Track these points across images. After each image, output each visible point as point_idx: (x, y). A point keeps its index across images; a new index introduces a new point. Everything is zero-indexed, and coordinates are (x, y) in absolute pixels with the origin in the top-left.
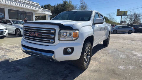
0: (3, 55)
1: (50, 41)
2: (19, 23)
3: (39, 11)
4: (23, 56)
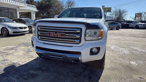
0: (3, 59)
1: (75, 41)
2: (3, 21)
3: (22, 7)
4: (27, 58)
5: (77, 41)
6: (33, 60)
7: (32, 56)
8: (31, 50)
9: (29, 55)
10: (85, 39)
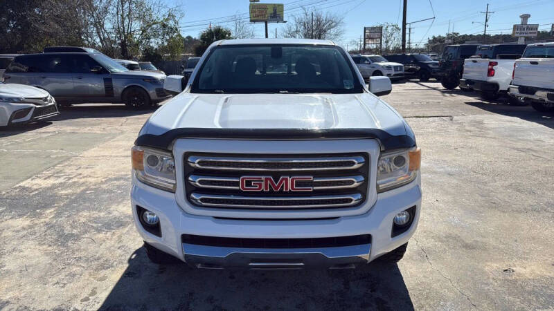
1: (349, 201)
4: (90, 275)
5: (355, 199)
6: (122, 279)
7: (99, 258)
8: (67, 230)
9: (80, 258)
10: (377, 185)
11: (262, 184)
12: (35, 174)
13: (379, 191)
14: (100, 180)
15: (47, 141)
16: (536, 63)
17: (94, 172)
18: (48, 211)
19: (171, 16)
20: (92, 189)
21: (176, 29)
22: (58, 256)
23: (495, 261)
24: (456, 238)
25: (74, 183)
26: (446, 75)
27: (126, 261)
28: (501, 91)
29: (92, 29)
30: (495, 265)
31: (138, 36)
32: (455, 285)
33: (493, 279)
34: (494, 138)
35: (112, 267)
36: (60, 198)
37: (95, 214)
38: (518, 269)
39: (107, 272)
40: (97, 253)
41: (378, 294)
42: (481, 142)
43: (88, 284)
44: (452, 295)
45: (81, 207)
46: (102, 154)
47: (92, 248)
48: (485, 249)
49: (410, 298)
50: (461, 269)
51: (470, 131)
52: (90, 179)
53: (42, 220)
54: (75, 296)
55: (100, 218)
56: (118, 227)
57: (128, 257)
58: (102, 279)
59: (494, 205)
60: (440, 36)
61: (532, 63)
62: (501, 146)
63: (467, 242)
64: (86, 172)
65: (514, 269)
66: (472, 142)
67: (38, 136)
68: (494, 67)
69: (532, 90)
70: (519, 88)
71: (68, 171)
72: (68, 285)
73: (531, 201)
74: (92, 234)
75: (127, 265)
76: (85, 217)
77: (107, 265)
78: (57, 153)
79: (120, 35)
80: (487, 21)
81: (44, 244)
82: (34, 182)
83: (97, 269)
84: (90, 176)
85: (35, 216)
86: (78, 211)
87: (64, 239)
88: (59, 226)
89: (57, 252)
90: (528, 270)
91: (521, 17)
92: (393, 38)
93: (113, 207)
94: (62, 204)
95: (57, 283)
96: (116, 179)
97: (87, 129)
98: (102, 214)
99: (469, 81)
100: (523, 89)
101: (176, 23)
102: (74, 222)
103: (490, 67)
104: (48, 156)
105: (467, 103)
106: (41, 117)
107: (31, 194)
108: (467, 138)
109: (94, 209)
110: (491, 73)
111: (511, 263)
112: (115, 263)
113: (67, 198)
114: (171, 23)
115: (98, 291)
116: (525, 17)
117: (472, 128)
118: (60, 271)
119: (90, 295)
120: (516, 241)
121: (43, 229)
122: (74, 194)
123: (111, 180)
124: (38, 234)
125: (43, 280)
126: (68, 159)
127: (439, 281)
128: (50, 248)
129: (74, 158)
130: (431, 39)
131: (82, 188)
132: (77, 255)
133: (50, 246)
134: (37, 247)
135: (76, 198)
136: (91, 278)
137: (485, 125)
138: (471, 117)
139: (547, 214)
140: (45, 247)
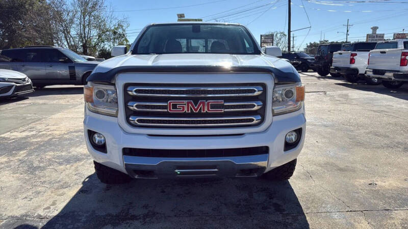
4: (52, 193)
5: (256, 119)
6: (77, 194)
7: (59, 182)
8: (36, 164)
9: (45, 182)
10: (273, 110)
11: (185, 107)
12: (13, 130)
13: (274, 115)
14: (63, 132)
15: (24, 109)
16: (384, 52)
17: (59, 128)
18: (22, 152)
19: (120, 26)
20: (57, 138)
21: (124, 35)
22: (28, 180)
23: (363, 178)
24: (332, 165)
25: (44, 134)
26: (320, 65)
27: (81, 183)
28: (360, 74)
29: (62, 35)
30: (362, 181)
31: (95, 40)
32: (334, 194)
33: (361, 189)
34: (357, 105)
35: (70, 187)
36: (32, 144)
37: (58, 153)
38: (379, 183)
39: (65, 190)
40: (58, 178)
41: (275, 201)
42: (347, 107)
43: (49, 198)
44: (331, 200)
45: (48, 149)
46: (66, 116)
47: (54, 175)
48: (354, 171)
49: (299, 203)
50: (337, 184)
51: (339, 101)
52: (55, 132)
53: (17, 158)
54: (40, 206)
55: (62, 156)
56: (76, 162)
57: (83, 180)
58: (60, 195)
59: (359, 144)
60: (315, 43)
61: (382, 52)
62: (362, 109)
63: (340, 167)
64: (52, 128)
65: (377, 183)
66: (341, 107)
67: (18, 106)
68: (355, 57)
69: (382, 72)
70: (373, 71)
71: (39, 127)
72: (34, 199)
73: (386, 141)
74: (56, 166)
75: (82, 186)
76: (50, 155)
77: (66, 186)
78: (31, 116)
79: (82, 39)
80: (348, 31)
81: (17, 173)
82: (12, 134)
83: (57, 189)
84: (55, 130)
85: (11, 155)
86: (45, 152)
87: (32, 169)
88: (30, 161)
89: (27, 178)
90: (387, 183)
91: (372, 28)
92: (281, 42)
93: (73, 149)
94: (33, 148)
95: (26, 198)
96: (75, 132)
97: (55, 102)
98: (63, 154)
99: (336, 68)
100: (376, 72)
101: (124, 30)
102: (41, 159)
103: (352, 57)
104: (24, 118)
105: (336, 84)
106: (20, 93)
107: (9, 142)
108: (337, 105)
109: (57, 151)
110: (352, 61)
111: (374, 180)
112: (72, 184)
113: (37, 144)
114: (120, 31)
115: (58, 203)
116: (375, 29)
117: (341, 99)
118: (28, 190)
119: (51, 205)
120: (377, 166)
121: (17, 164)
122: (42, 141)
123: (72, 132)
124: (13, 167)
125: (14, 196)
126: (40, 120)
127: (321, 191)
128: (22, 176)
129: (44, 119)
130: (309, 45)
131: (49, 138)
132: (43, 179)
133: (22, 174)
134: (11, 175)
135: (44, 144)
136: (53, 194)
137: (350, 97)
138: (339, 92)
139: (398, 149)
140: (17, 175)
